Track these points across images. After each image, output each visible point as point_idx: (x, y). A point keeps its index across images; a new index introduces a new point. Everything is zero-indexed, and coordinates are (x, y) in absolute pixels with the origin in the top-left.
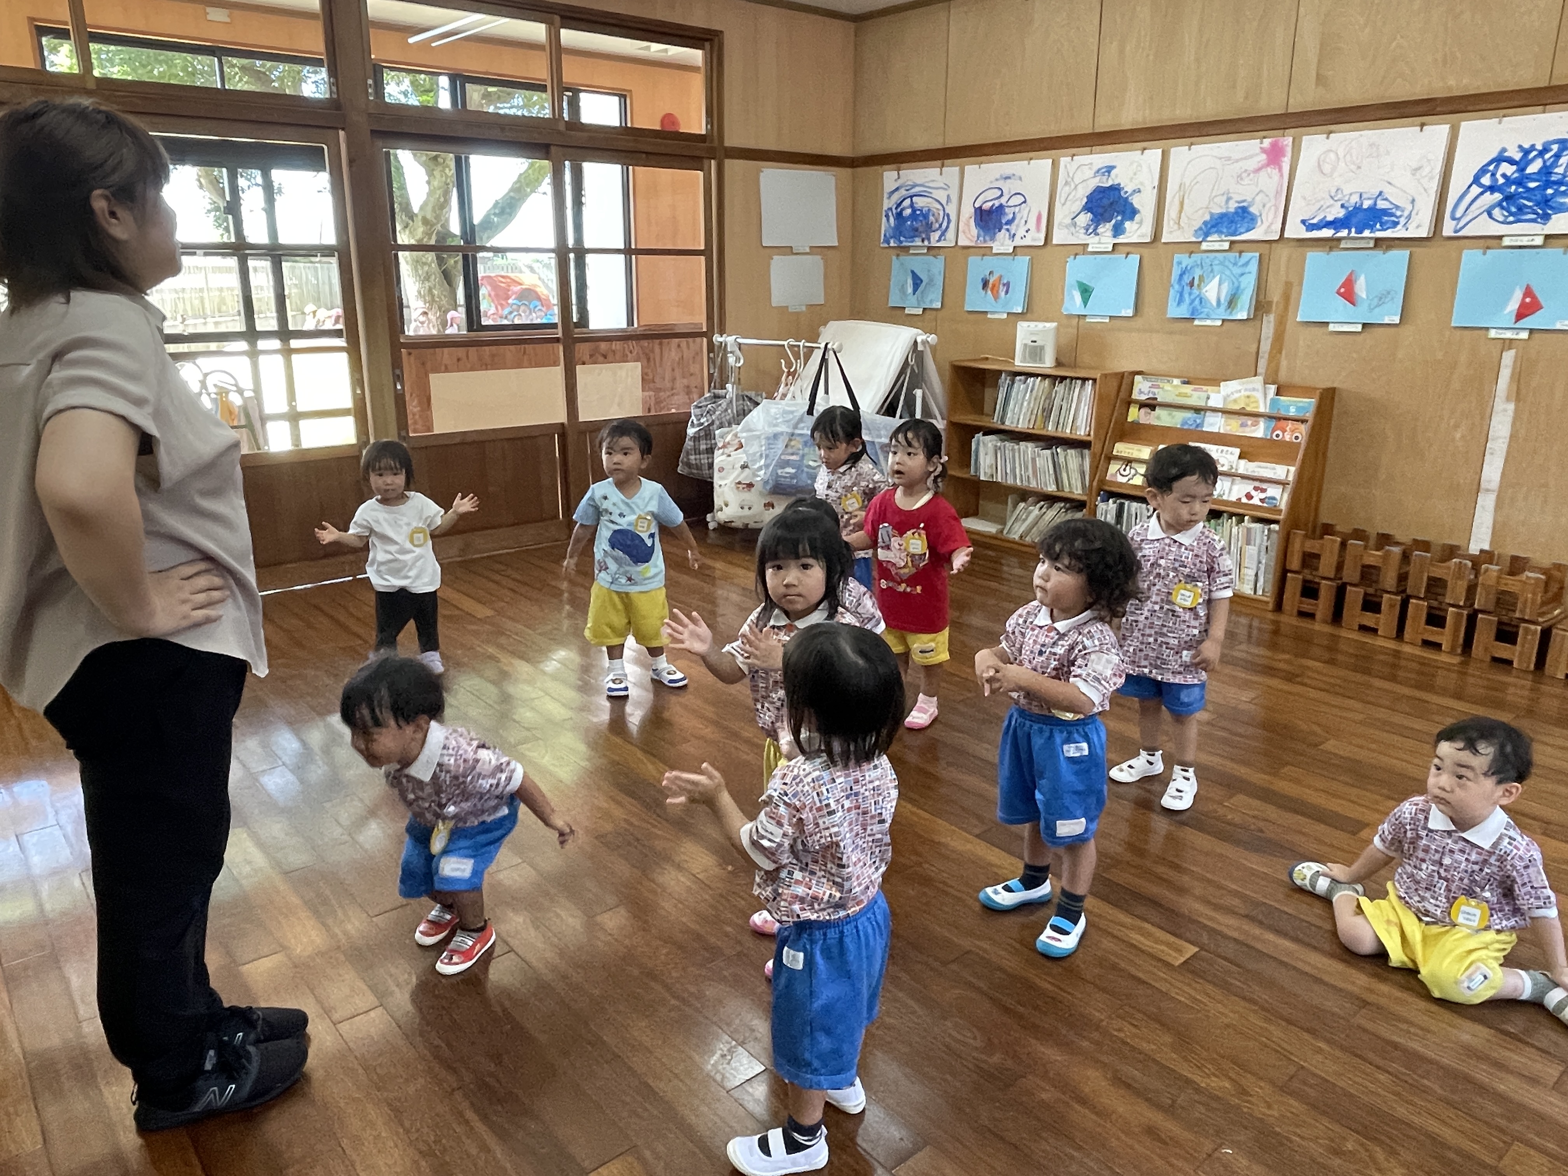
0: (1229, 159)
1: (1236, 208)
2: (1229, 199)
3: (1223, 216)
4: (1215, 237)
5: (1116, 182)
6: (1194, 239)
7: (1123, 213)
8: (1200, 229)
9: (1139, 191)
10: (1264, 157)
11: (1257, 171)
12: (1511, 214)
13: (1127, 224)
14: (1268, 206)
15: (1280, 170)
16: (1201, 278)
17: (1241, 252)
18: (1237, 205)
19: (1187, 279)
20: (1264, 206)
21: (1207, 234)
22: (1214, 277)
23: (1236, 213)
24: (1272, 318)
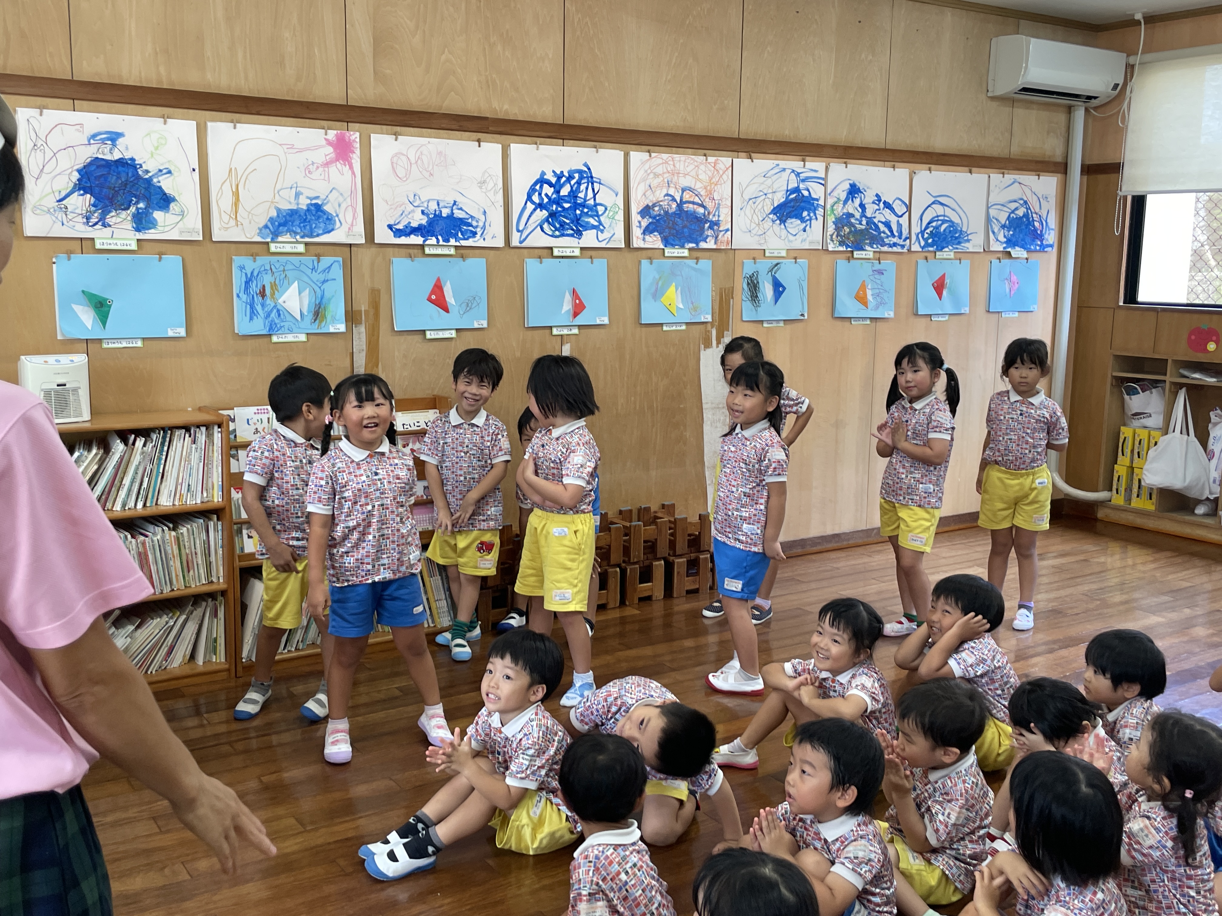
0: (292, 147)
1: (308, 205)
2: (298, 195)
3: (293, 213)
4: (287, 238)
5: (127, 156)
6: (259, 239)
7: (147, 199)
8: (266, 227)
9: (169, 172)
10: (330, 149)
11: (327, 164)
12: (556, 229)
13: (158, 215)
14: (344, 206)
15: (351, 167)
16: (274, 286)
17: (318, 256)
18: (309, 202)
19: (254, 288)
20: (339, 205)
21: (276, 234)
22: (290, 285)
23: (308, 210)
24: (362, 329)
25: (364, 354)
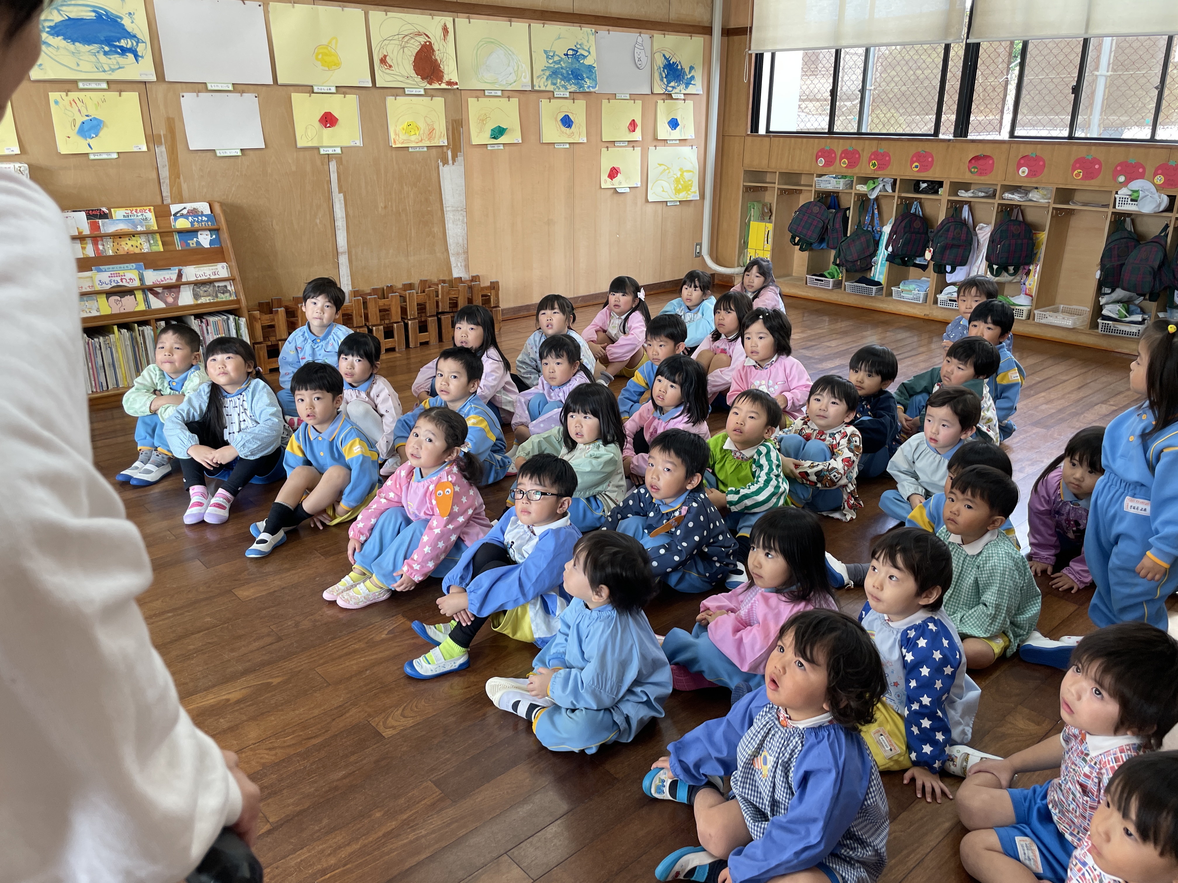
17: (119, 91)
24: (163, 148)
25: (167, 168)
